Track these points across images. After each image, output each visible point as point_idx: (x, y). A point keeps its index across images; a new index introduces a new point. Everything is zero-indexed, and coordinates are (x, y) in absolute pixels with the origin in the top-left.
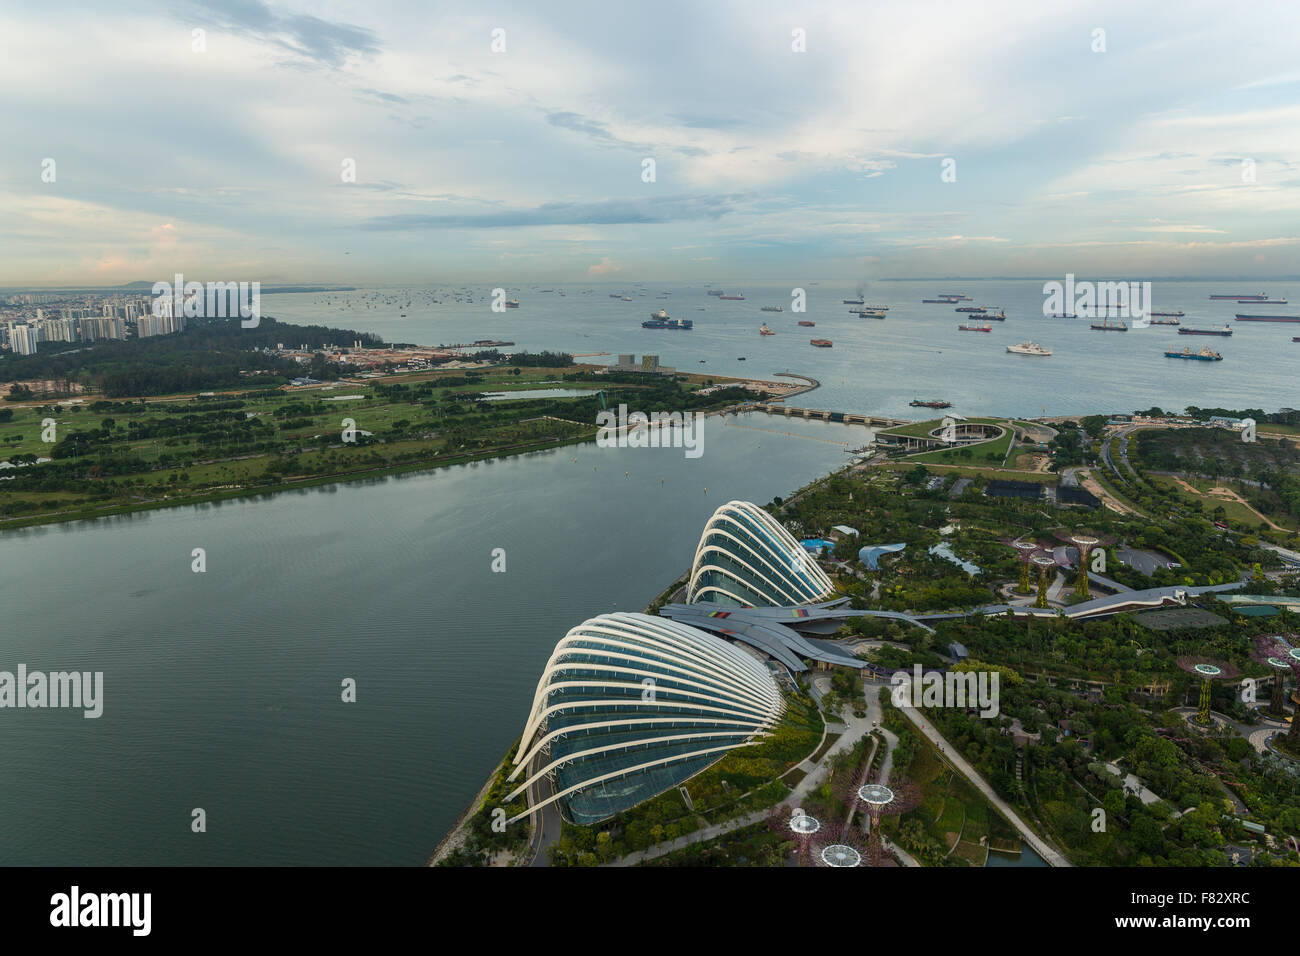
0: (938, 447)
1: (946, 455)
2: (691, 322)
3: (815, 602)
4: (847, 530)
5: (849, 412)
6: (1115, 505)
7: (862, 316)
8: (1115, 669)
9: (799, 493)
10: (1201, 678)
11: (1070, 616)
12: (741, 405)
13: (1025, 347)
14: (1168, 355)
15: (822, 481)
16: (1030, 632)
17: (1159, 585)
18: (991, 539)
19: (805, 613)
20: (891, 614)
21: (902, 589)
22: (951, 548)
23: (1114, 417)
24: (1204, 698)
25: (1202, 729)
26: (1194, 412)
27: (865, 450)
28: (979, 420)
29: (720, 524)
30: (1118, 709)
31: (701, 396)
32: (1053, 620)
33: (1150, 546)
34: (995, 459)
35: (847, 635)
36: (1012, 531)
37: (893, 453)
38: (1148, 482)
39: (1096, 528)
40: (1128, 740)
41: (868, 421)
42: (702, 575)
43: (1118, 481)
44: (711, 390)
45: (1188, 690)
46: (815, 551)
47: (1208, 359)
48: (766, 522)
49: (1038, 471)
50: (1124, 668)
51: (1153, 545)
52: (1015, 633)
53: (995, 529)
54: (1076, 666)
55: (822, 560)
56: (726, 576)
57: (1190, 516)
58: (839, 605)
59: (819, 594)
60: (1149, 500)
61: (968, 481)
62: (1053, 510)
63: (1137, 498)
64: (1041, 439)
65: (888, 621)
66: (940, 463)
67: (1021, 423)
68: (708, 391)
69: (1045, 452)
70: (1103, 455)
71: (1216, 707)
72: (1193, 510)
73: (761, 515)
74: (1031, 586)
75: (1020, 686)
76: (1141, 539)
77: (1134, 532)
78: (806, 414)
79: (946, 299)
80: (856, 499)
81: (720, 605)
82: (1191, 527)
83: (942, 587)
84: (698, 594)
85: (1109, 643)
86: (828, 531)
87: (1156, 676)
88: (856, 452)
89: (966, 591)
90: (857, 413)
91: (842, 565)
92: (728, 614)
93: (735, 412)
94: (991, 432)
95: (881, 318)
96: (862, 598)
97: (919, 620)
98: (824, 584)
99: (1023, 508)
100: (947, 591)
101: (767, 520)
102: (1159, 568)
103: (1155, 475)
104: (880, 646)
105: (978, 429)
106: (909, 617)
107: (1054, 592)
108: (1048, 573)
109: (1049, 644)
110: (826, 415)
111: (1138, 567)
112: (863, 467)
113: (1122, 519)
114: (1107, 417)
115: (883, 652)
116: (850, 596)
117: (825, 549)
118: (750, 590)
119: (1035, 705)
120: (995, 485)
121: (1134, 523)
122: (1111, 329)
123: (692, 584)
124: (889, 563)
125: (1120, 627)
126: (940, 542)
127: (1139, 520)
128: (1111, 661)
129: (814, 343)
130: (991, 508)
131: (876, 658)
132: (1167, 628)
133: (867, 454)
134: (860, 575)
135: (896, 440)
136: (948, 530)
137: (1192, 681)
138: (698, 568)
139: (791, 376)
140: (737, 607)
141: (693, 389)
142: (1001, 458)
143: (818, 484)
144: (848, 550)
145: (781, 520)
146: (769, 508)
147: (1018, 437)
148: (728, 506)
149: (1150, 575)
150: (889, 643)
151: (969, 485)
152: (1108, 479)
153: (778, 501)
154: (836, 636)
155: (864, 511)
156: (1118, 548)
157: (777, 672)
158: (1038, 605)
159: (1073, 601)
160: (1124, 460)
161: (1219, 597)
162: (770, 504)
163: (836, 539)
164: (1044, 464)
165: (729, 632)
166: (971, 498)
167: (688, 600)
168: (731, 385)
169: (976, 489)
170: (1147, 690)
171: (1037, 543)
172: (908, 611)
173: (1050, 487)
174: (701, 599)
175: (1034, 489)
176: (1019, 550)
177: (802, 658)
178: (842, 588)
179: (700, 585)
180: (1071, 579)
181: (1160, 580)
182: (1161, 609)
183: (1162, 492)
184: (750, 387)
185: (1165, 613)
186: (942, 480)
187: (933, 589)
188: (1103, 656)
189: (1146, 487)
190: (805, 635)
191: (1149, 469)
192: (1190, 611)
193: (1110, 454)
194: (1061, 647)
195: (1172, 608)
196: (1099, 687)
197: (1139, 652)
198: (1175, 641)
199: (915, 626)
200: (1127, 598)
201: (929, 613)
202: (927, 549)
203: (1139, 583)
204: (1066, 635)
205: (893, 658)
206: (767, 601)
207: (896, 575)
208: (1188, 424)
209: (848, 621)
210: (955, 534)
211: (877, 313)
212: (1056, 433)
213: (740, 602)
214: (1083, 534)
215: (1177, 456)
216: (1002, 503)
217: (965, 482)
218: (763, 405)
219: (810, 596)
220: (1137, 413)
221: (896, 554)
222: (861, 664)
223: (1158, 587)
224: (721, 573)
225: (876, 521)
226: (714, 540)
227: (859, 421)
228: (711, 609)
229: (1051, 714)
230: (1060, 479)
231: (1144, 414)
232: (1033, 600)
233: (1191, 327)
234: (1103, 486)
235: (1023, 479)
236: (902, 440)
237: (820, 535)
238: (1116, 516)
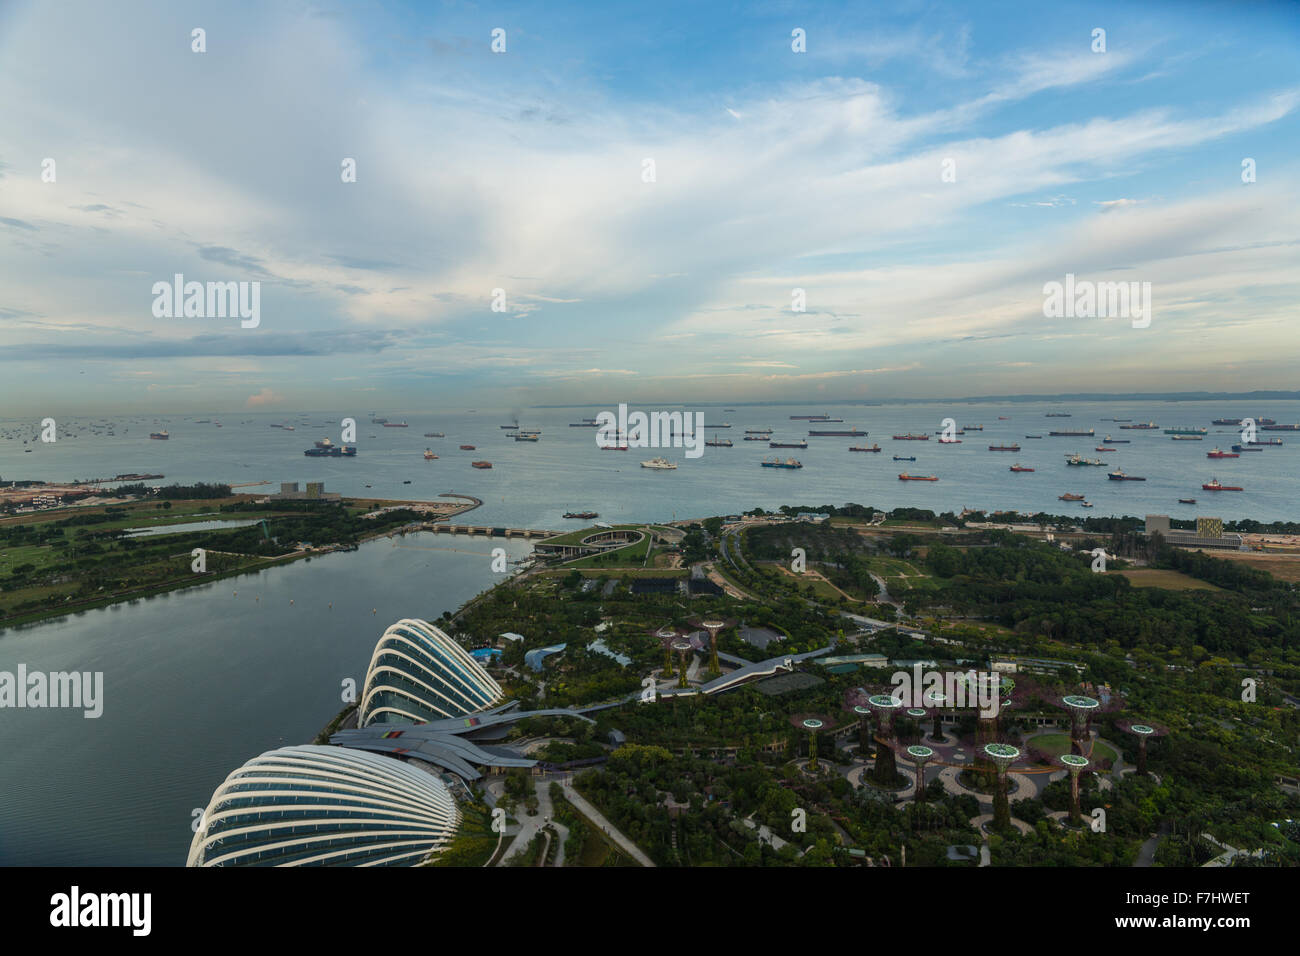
0: (589, 553)
1: (597, 560)
2: (355, 449)
3: (486, 709)
4: (512, 637)
5: (509, 527)
6: (734, 592)
7: (518, 439)
8: (744, 734)
9: (467, 606)
10: (807, 731)
11: (707, 692)
12: (407, 526)
13: (655, 462)
14: (764, 465)
15: (487, 593)
16: (676, 711)
17: (772, 656)
18: (638, 631)
19: (477, 721)
20: (557, 711)
21: (566, 686)
22: (605, 644)
23: (728, 518)
24: (813, 748)
25: (813, 776)
26: (786, 510)
27: (526, 560)
28: (623, 527)
29: (390, 644)
30: (750, 769)
31: (368, 519)
32: (693, 697)
33: (762, 625)
34: (638, 560)
35: (518, 737)
36: (655, 623)
37: (552, 562)
38: (757, 570)
39: (721, 613)
40: (759, 796)
41: (527, 534)
42: (374, 696)
43: (735, 572)
44: (377, 513)
45: (800, 743)
46: (484, 660)
47: (792, 467)
48: (436, 637)
49: (672, 568)
50: (751, 732)
51: (765, 622)
52: (664, 714)
53: (642, 622)
54: (715, 736)
55: (491, 668)
56: (398, 694)
57: (790, 596)
58: (508, 709)
59: (489, 700)
60: (758, 585)
61: (617, 581)
62: (687, 601)
63: (751, 584)
64: (673, 540)
65: (554, 718)
66: (592, 568)
67: (656, 527)
68: (376, 514)
69: (678, 551)
70: (722, 550)
71: (822, 755)
72: (791, 590)
73: (432, 630)
74: (674, 670)
75: (671, 762)
76: (756, 619)
77: (750, 613)
78: (471, 530)
79: (588, 423)
80: (519, 606)
81: (393, 725)
82: (792, 605)
83: (600, 680)
84: (370, 716)
85: (738, 711)
86: (495, 639)
87: (775, 736)
88: (518, 563)
89: (620, 681)
90: (517, 528)
91: (510, 670)
92: (401, 733)
93: (402, 533)
94: (633, 536)
95: (535, 440)
96: (530, 700)
97: (581, 714)
98: (493, 691)
99: (663, 601)
100: (604, 684)
101: (437, 635)
102: (771, 641)
103: (763, 564)
104: (548, 744)
105: (621, 535)
106: (572, 711)
107: (692, 672)
108: (686, 656)
109: (692, 720)
110: (489, 531)
111: (755, 643)
112: (525, 576)
113: (740, 603)
114: (723, 518)
115: (553, 748)
116: (519, 699)
117: (493, 657)
118: (423, 705)
119: (683, 777)
120: (640, 584)
121: (749, 606)
122: (720, 445)
123: (363, 708)
124: (553, 664)
125: (746, 696)
126: (595, 639)
127: (753, 602)
128: (741, 727)
129: (475, 465)
130: (637, 604)
131: (545, 755)
132: (780, 692)
133: (528, 564)
134: (527, 678)
135: (553, 549)
136: (602, 627)
137: (802, 735)
138: (369, 691)
139: (456, 496)
140: (411, 724)
141: (360, 514)
142: (642, 559)
143: (484, 596)
144: (515, 655)
145: (450, 633)
146: (439, 623)
147: (655, 540)
148: (399, 625)
149: (765, 648)
150: (556, 739)
151: (618, 585)
152: (727, 570)
153: (447, 615)
154: (508, 739)
155: (527, 618)
156: (739, 628)
157: (452, 784)
158: (680, 687)
159: (708, 679)
160: (738, 553)
161: (816, 661)
162: (440, 620)
163: (503, 646)
164: (677, 561)
165: (404, 750)
166: (620, 597)
167: (360, 724)
168: (397, 508)
169: (623, 588)
170: (770, 749)
171: (676, 631)
172: (571, 706)
173: (684, 582)
174: (373, 721)
175: (670, 584)
176: (662, 638)
177: (475, 765)
178: (511, 693)
179: (371, 707)
180: (705, 660)
181: (773, 652)
182: (775, 676)
183: (768, 578)
184: (416, 509)
185: (779, 680)
186: (595, 582)
187: (592, 683)
188: (734, 724)
189: (755, 574)
190: (478, 743)
191: (758, 559)
192: (796, 675)
193: (727, 549)
194: (702, 721)
195: (783, 675)
196: (733, 751)
197: (762, 716)
198: (789, 702)
199: (579, 719)
200: (750, 671)
201: (590, 705)
202: (585, 646)
203: (757, 656)
204: (704, 710)
205: (560, 753)
206: (440, 714)
207: (559, 674)
208: (783, 520)
209: (519, 723)
210: (609, 630)
211: (532, 436)
212: (685, 534)
213: (413, 719)
214: (711, 619)
215: (777, 547)
216: (646, 598)
217: (614, 583)
218: (430, 525)
219: (481, 704)
220: (745, 513)
221: (558, 654)
222: (531, 763)
223: (772, 658)
224: (393, 693)
225: (539, 626)
226: (385, 660)
227: (520, 535)
228: (383, 729)
229: (697, 783)
230: (691, 572)
231: (750, 514)
232: (676, 682)
233: (779, 442)
234: (724, 577)
235: (661, 576)
236: (559, 549)
237: (488, 644)
238: (736, 601)
